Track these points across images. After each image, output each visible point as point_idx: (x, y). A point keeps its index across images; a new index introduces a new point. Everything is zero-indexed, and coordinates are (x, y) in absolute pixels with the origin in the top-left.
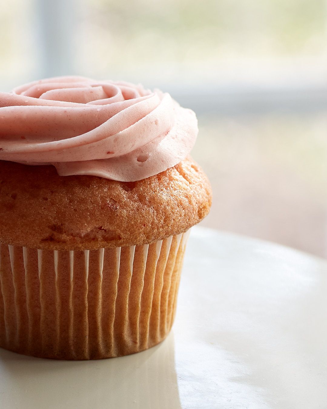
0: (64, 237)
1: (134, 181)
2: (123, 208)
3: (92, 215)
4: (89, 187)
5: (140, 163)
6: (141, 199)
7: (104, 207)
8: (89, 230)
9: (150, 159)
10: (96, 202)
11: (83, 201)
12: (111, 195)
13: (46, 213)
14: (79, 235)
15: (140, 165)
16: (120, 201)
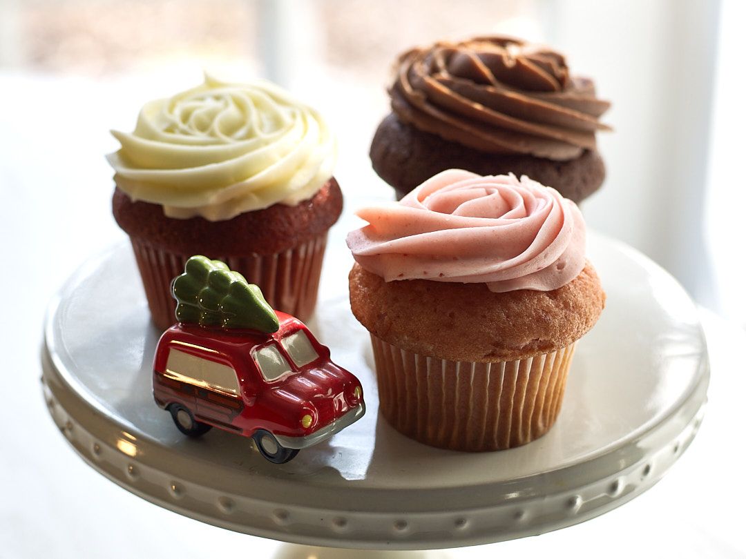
0: (505, 351)
1: (556, 288)
2: (555, 318)
3: (530, 328)
4: (520, 300)
5: (560, 270)
6: (566, 305)
7: (539, 319)
8: (528, 343)
9: (566, 267)
10: (530, 315)
11: (519, 315)
12: (542, 306)
13: (487, 330)
14: (518, 348)
15: (559, 273)
16: (550, 312)
